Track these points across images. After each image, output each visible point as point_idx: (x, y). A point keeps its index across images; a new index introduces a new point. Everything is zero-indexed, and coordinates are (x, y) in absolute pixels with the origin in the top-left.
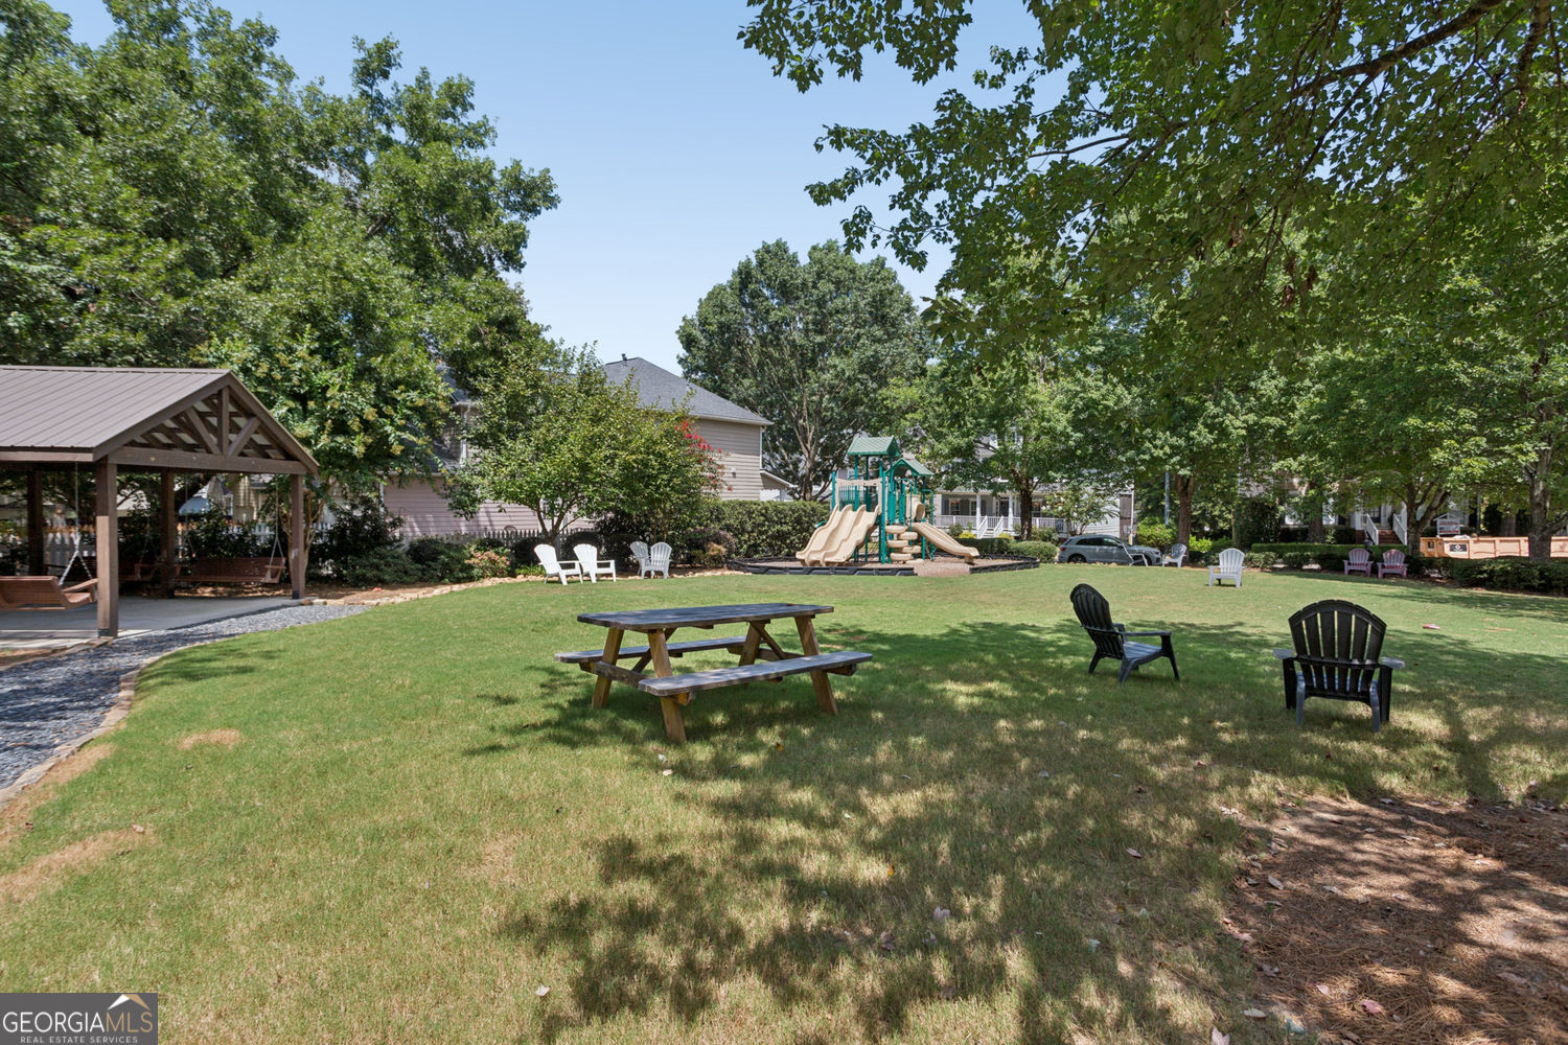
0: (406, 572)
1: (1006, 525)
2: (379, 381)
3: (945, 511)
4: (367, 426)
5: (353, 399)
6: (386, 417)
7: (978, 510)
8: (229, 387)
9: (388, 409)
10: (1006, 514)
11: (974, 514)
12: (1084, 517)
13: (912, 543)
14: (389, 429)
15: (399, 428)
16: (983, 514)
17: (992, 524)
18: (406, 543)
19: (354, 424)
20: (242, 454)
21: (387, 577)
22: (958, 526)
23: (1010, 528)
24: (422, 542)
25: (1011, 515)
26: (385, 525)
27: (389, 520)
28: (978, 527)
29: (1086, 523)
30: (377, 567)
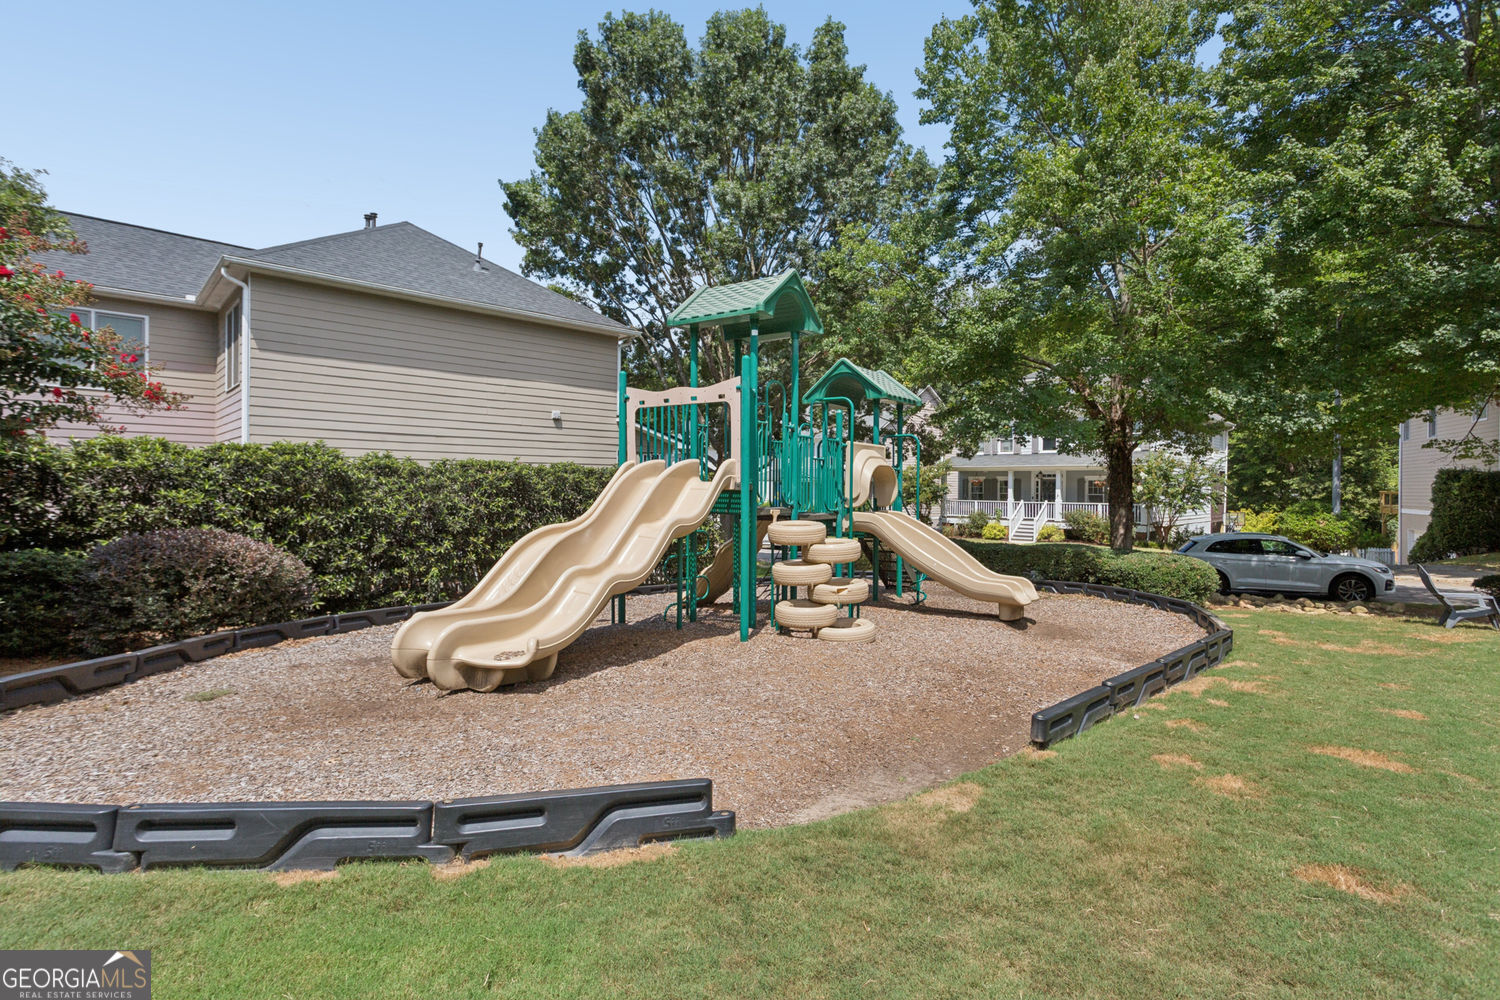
1: (1051, 514)
3: (963, 494)
7: (1010, 492)
10: (1051, 498)
11: (1004, 497)
12: (1177, 502)
13: (844, 571)
16: (1017, 497)
17: (1031, 512)
22: (982, 515)
23: (1058, 517)
25: (1059, 500)
28: (1010, 516)
29: (1181, 510)
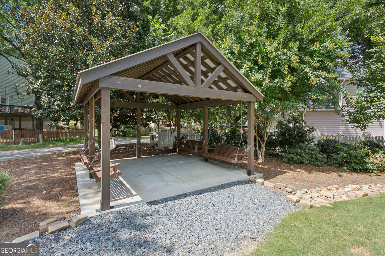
0: (317, 159)
2: (301, 41)
4: (293, 70)
5: (285, 54)
6: (305, 63)
8: (200, 43)
9: (307, 59)
14: (307, 70)
15: (315, 69)
18: (316, 141)
19: (285, 70)
20: (210, 87)
21: (305, 161)
24: (326, 141)
26: (305, 132)
27: (307, 129)
30: (300, 155)
